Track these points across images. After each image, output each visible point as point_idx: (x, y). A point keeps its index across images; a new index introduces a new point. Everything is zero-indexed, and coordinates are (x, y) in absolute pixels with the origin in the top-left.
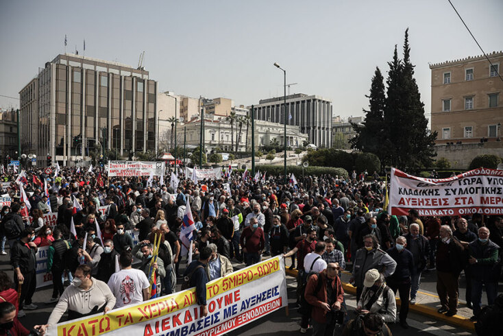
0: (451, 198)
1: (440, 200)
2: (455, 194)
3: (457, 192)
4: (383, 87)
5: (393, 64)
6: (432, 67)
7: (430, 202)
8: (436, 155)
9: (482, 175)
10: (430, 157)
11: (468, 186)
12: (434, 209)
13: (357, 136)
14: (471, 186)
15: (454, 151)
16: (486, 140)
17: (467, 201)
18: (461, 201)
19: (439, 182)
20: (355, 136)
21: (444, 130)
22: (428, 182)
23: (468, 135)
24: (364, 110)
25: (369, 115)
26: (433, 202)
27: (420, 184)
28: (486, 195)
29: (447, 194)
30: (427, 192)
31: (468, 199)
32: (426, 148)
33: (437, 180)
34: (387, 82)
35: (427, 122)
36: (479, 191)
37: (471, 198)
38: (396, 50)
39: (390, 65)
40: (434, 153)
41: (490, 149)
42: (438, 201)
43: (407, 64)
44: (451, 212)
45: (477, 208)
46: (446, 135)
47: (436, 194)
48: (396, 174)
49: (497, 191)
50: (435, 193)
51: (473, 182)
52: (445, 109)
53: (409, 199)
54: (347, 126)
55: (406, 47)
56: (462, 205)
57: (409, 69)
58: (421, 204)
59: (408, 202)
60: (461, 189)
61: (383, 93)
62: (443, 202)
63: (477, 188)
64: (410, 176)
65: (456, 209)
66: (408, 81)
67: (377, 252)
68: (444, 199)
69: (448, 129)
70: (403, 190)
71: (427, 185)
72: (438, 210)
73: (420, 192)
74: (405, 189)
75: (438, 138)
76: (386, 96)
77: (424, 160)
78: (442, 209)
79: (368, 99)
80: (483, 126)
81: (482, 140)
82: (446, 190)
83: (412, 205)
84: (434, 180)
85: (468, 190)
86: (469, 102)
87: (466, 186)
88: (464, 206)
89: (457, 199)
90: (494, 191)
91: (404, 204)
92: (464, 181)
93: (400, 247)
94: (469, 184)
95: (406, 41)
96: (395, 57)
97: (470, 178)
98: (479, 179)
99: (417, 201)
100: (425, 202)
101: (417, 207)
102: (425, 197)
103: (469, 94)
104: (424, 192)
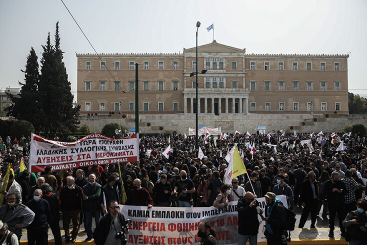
0: (75, 155)
1: (67, 157)
2: (77, 152)
3: (79, 151)
4: (38, 65)
5: (46, 48)
6: (78, 56)
7: (60, 159)
8: (79, 123)
9: (95, 138)
10: (75, 125)
11: (87, 146)
12: (63, 164)
13: (12, 105)
14: (89, 146)
15: (93, 120)
16: (113, 113)
17: (86, 156)
18: (81, 157)
19: (67, 145)
20: (11, 105)
21: (87, 104)
22: (59, 145)
23: (102, 108)
24: (20, 83)
25: (24, 88)
26: (62, 159)
27: (54, 146)
28: (98, 152)
29: (72, 152)
30: (58, 152)
31: (87, 155)
32: (72, 118)
33: (66, 143)
34: (41, 62)
35: (73, 97)
36: (95, 149)
37: (88, 154)
38: (49, 36)
39: (44, 48)
40: (78, 121)
41: (115, 119)
42: (65, 158)
43: (57, 50)
44: (74, 165)
45: (94, 161)
46: (88, 108)
47: (65, 153)
48: (35, 138)
49: (104, 148)
50: (64, 151)
51: (89, 143)
52: (87, 89)
53: (45, 158)
54: (4, 96)
55: (57, 36)
56: (82, 160)
57: (59, 54)
58: (53, 161)
59: (44, 160)
60: (81, 149)
61: (37, 70)
62: (69, 158)
63: (93, 147)
64: (47, 140)
65: (77, 163)
66: (58, 64)
67: (18, 206)
68: (70, 157)
69: (89, 104)
70: (40, 152)
71: (59, 147)
72: (65, 164)
73: (53, 152)
74: (41, 151)
75: (81, 110)
76: (40, 73)
77: (71, 127)
78: (68, 164)
79: (24, 74)
80: (112, 103)
81: (110, 113)
82: (72, 149)
83: (47, 162)
84: (64, 143)
85: (87, 148)
86: (103, 85)
87: (85, 146)
88: (84, 160)
89: (78, 155)
90: (102, 148)
91: (41, 162)
92: (84, 143)
93: (37, 198)
94: (87, 144)
95: (57, 31)
96: (48, 43)
97: (87, 140)
98: (94, 141)
99: (50, 159)
100: (56, 159)
101: (51, 163)
102: (56, 155)
103: (103, 79)
104: (56, 152)
